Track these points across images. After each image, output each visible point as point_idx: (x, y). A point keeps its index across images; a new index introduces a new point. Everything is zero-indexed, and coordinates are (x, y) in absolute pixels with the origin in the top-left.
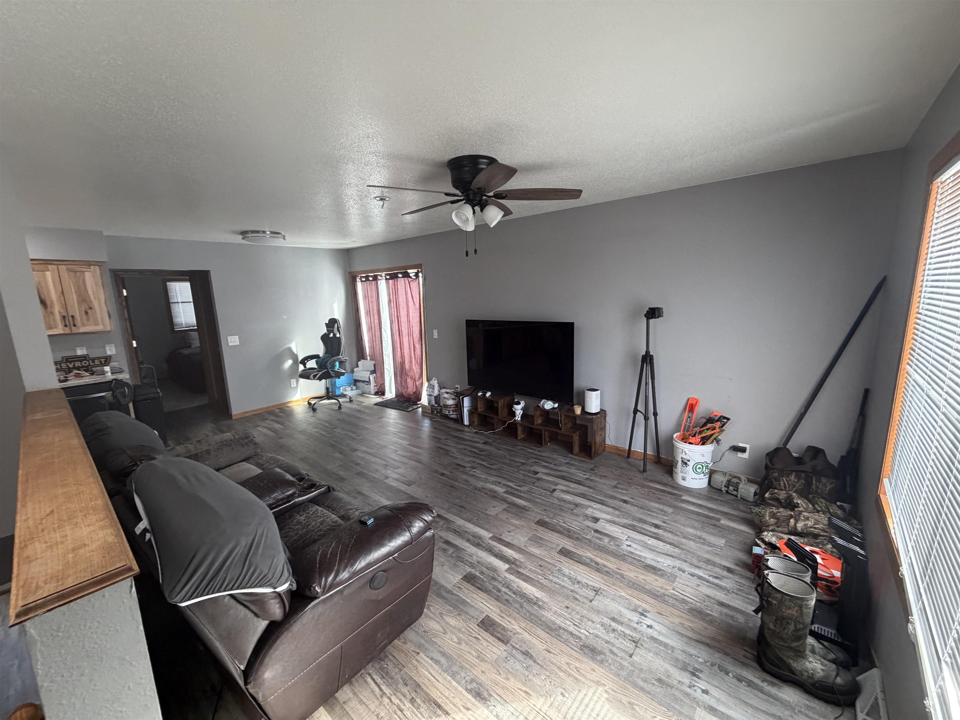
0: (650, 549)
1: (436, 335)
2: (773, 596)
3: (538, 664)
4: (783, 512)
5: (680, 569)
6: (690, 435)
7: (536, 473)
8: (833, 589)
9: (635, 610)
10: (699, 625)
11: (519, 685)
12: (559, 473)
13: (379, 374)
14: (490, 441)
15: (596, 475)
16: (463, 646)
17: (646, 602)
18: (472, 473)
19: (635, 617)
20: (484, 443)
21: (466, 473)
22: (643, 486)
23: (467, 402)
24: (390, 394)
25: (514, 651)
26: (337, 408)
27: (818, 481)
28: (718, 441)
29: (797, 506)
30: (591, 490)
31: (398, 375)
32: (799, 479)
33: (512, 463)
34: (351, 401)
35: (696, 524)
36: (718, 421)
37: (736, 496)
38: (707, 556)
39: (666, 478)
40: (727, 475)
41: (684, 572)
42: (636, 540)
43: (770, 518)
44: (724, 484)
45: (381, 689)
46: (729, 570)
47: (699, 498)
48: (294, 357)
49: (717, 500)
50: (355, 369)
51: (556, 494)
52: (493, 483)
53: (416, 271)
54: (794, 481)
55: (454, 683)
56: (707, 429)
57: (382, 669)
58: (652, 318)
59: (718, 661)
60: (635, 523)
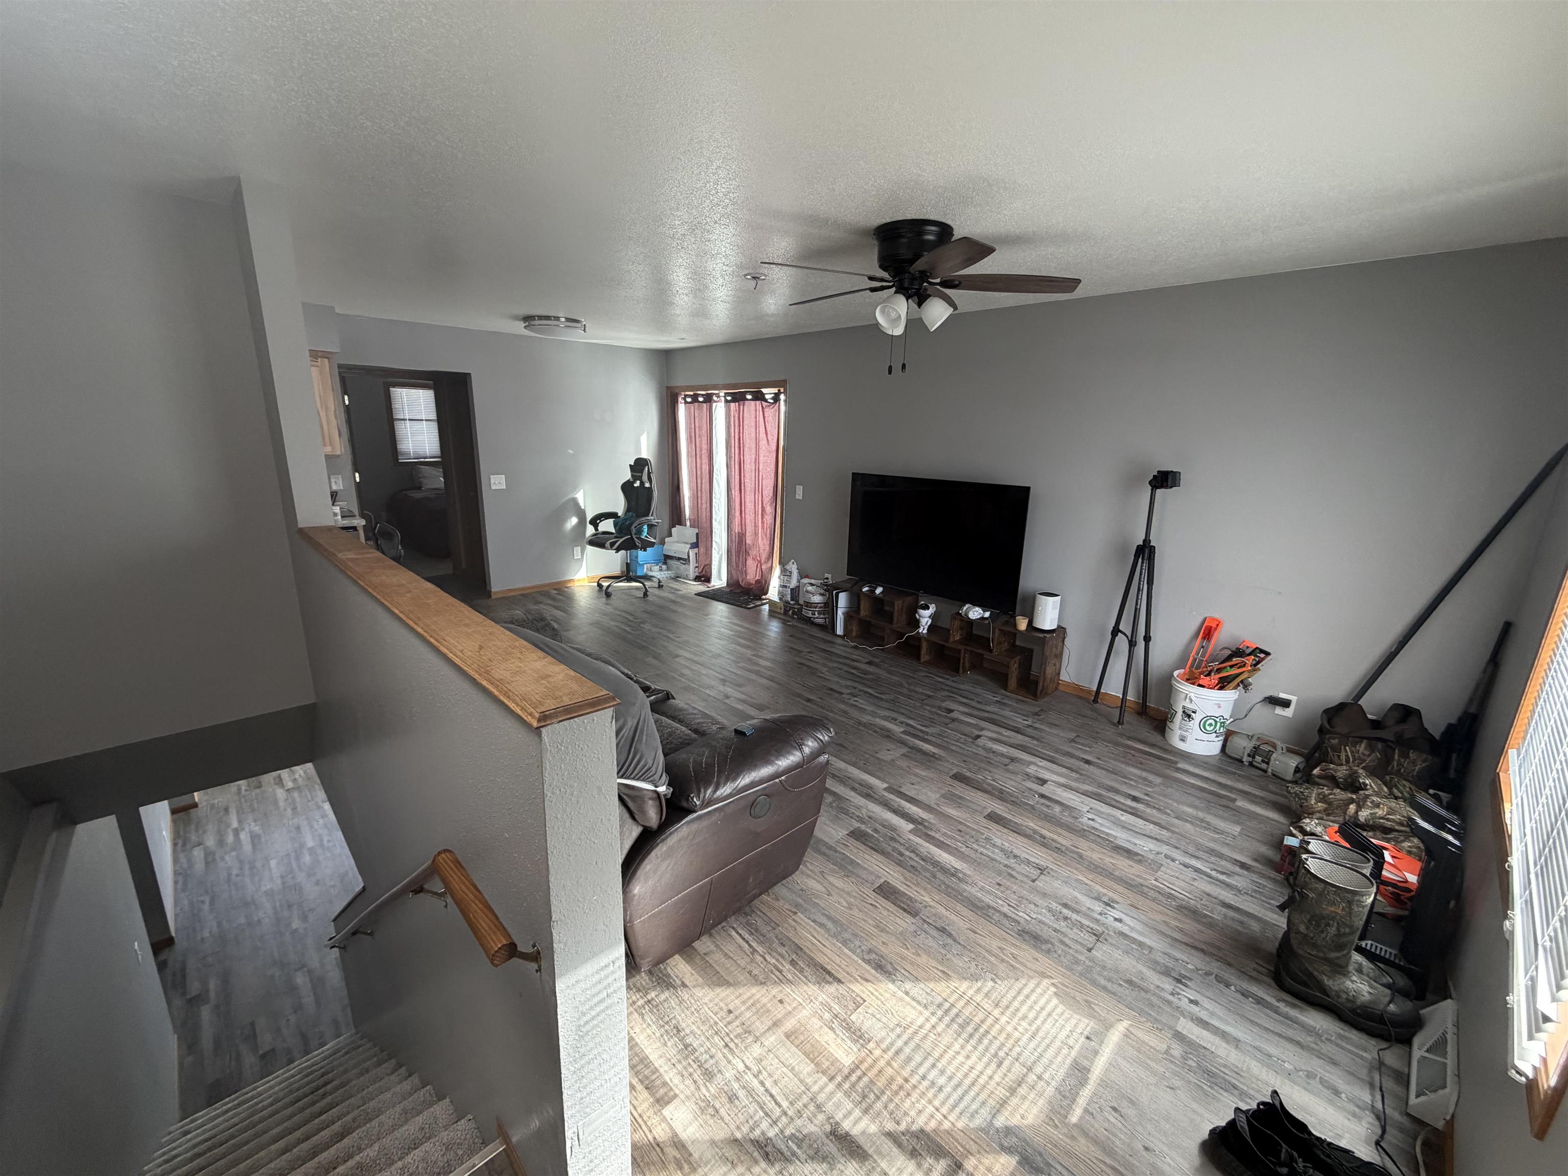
0: (1124, 827)
1: (799, 495)
2: (1310, 886)
3: (959, 943)
4: (1340, 795)
5: (1166, 856)
6: (1201, 673)
7: (951, 711)
8: (1402, 897)
9: (1098, 899)
10: (1190, 926)
11: (934, 964)
12: (986, 715)
13: (702, 550)
14: (877, 661)
15: (1041, 721)
16: (856, 912)
17: (1115, 891)
18: (851, 702)
19: (1098, 907)
20: (867, 663)
21: (843, 702)
22: (1117, 744)
23: (843, 599)
24: (719, 580)
25: (926, 925)
26: (642, 595)
27: (1404, 755)
28: (1246, 686)
29: (1363, 787)
30: (1035, 742)
31: (734, 554)
32: (1373, 751)
33: (913, 694)
34: (660, 587)
35: (1197, 803)
36: (1250, 654)
37: (1265, 771)
38: (1212, 845)
39: (1155, 737)
40: (1255, 738)
41: (1173, 860)
42: (1102, 813)
43: (1317, 802)
44: (1247, 751)
45: (750, 945)
46: (1243, 866)
47: (1205, 769)
48: (581, 514)
49: (1235, 774)
50: (667, 540)
51: (980, 742)
52: (885, 718)
53: (775, 390)
54: (1363, 754)
55: (846, 951)
56: (1232, 666)
57: (749, 924)
58: (1161, 487)
59: (1216, 971)
60: (1103, 793)
